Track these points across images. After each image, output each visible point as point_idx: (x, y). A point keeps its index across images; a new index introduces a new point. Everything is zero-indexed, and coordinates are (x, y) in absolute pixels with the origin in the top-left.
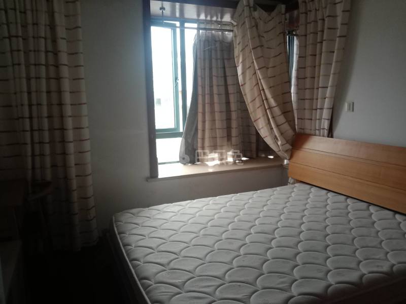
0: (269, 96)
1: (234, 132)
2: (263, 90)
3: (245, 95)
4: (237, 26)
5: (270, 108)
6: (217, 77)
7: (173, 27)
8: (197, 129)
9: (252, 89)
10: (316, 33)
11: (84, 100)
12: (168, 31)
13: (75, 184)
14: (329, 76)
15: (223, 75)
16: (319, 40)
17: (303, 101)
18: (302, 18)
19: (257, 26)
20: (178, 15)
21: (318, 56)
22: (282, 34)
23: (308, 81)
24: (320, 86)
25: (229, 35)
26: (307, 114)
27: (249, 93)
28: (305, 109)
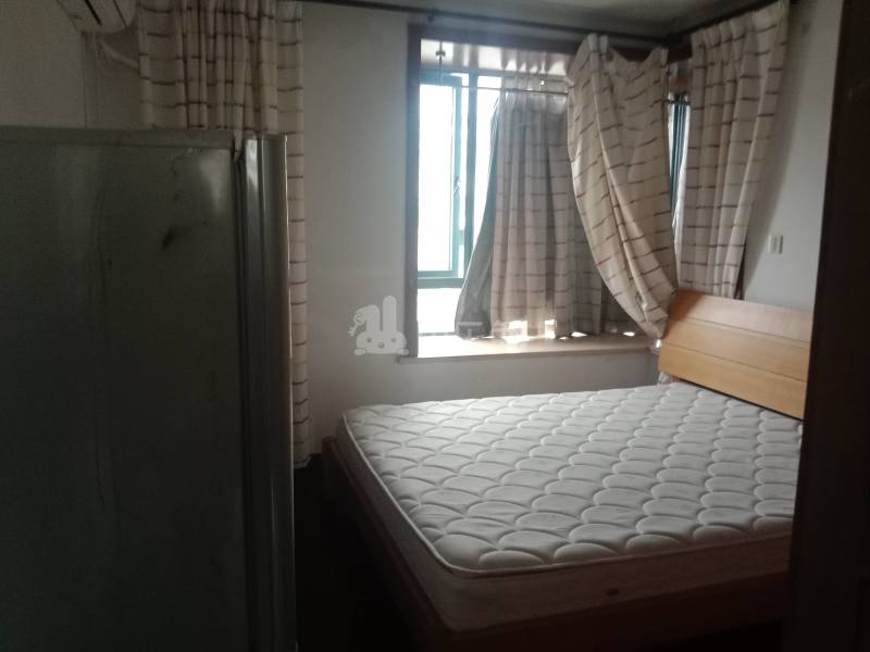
0: (629, 217)
1: (560, 283)
2: (618, 205)
3: (585, 214)
4: (574, 86)
5: (629, 240)
6: (534, 178)
7: (456, 83)
8: (489, 275)
9: (597, 204)
10: (720, 105)
11: (302, 214)
12: (448, 92)
14: (741, 185)
15: (544, 175)
16: (724, 120)
17: (691, 229)
18: (698, 77)
19: (612, 88)
20: (466, 61)
21: (722, 149)
22: (659, 105)
23: (703, 192)
24: (723, 203)
25: (561, 102)
26: (699, 255)
27: (591, 211)
28: (695, 245)
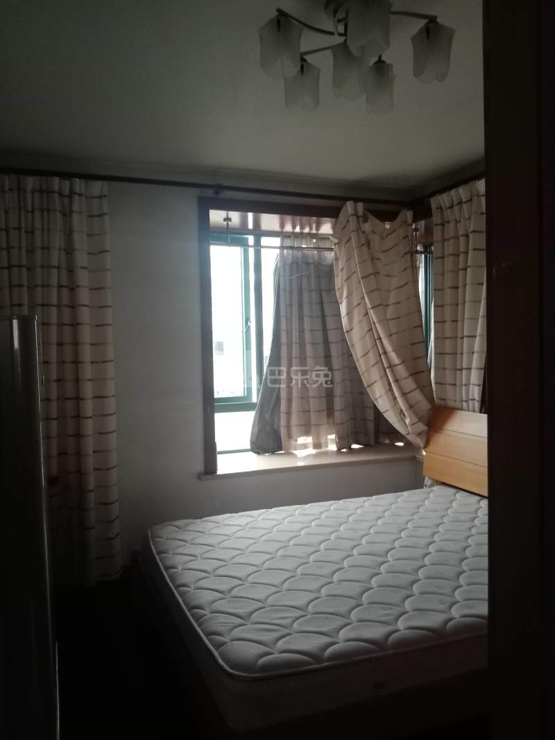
0: (389, 348)
1: (338, 403)
2: (380, 339)
3: (353, 346)
4: (338, 243)
5: (391, 366)
6: (311, 317)
7: (244, 244)
8: (278, 398)
9: (363, 338)
10: (457, 255)
11: (111, 356)
12: (236, 251)
13: (92, 482)
14: (478, 319)
15: (319, 314)
16: (461, 266)
18: (437, 232)
19: (368, 244)
20: (250, 226)
21: (460, 290)
22: (409, 255)
23: (448, 325)
24: (465, 334)
25: (330, 256)
26: (449, 378)
27: (358, 343)
28: (445, 369)
